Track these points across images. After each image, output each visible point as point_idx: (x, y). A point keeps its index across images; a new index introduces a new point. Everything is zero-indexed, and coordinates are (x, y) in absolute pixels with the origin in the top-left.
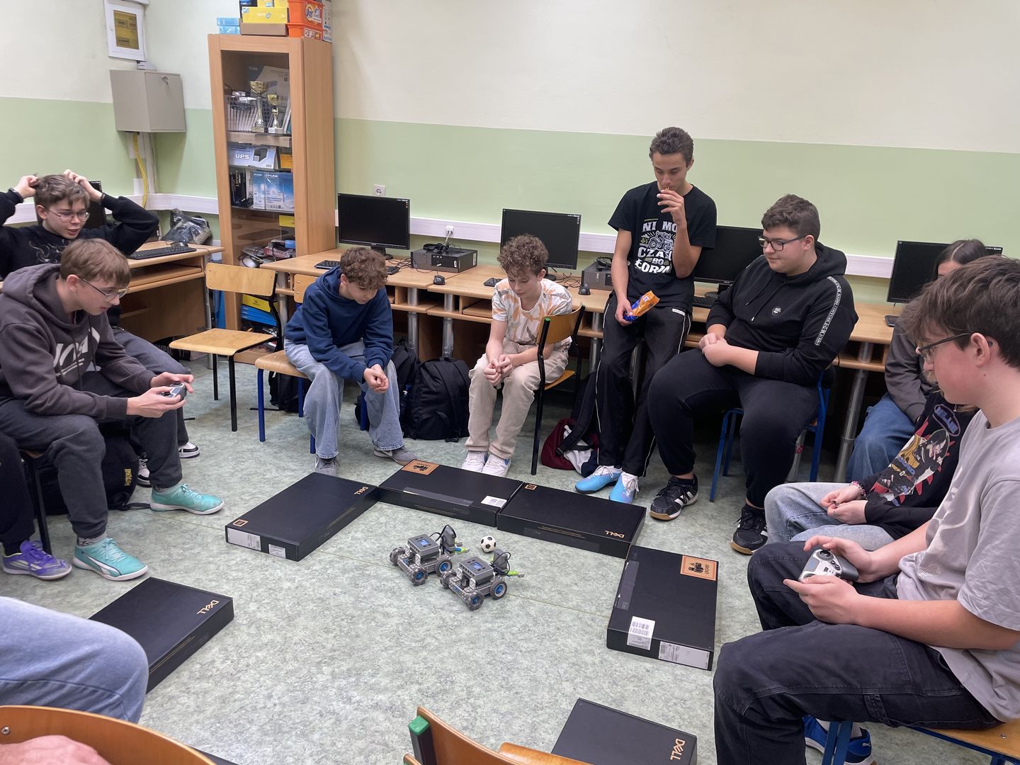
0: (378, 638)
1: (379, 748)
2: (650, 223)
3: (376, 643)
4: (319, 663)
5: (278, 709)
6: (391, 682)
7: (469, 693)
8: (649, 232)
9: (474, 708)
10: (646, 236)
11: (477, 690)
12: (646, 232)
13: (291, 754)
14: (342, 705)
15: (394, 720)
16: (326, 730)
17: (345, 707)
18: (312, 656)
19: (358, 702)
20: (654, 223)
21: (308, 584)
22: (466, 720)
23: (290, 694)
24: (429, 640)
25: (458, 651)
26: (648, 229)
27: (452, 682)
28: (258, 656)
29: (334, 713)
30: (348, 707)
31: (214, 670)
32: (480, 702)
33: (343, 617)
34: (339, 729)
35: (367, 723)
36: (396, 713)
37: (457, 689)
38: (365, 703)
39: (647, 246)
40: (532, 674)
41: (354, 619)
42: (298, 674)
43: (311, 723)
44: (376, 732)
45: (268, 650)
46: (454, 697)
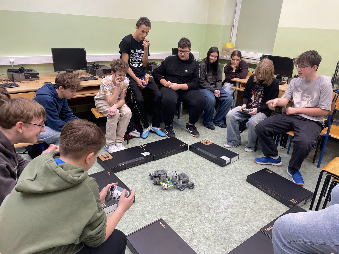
0: (194, 199)
1: (243, 213)
2: (133, 50)
3: (197, 200)
4: (199, 214)
5: (217, 228)
6: (217, 203)
7: (228, 192)
8: (133, 53)
9: (235, 193)
10: (132, 55)
11: (228, 191)
12: (132, 54)
13: (239, 230)
14: (222, 215)
15: (233, 208)
16: (232, 221)
17: (223, 215)
18: (195, 214)
19: (222, 211)
20: (134, 50)
21: (153, 204)
22: (239, 196)
23: (211, 223)
24: (202, 191)
25: (210, 188)
26: (132, 52)
27: (223, 193)
28: (187, 226)
29: (225, 217)
30: (224, 214)
31: (188, 237)
32: (233, 192)
33: (178, 202)
34: (232, 218)
35: (232, 212)
36: (231, 206)
37: (226, 194)
38: (223, 210)
39: (132, 58)
40: (226, 181)
41: (181, 200)
42: (202, 219)
43: (227, 223)
44: (237, 212)
45: (185, 222)
46: (229, 195)
